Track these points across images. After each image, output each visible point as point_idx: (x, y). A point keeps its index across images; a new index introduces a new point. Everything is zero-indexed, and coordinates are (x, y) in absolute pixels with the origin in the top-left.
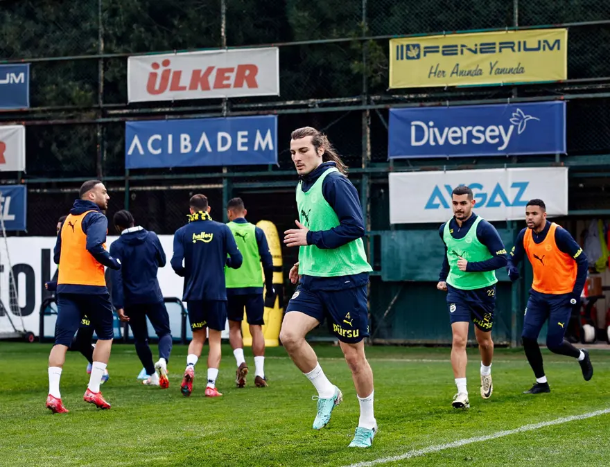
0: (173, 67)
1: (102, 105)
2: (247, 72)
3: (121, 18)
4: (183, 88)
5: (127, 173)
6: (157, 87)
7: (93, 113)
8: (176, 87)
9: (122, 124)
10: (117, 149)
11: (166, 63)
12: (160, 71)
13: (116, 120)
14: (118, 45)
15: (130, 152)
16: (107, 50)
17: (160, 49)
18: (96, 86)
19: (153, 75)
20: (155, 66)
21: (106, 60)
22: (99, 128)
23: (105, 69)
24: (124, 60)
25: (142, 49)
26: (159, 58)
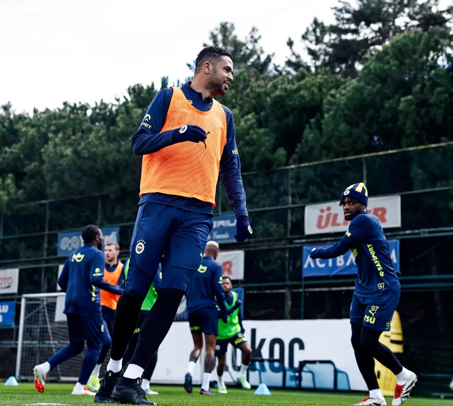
0: (333, 212)
1: (289, 236)
2: (380, 213)
3: (302, 183)
4: (339, 224)
5: (303, 279)
6: (323, 224)
7: (284, 242)
8: (335, 224)
9: (301, 249)
10: (298, 264)
11: (329, 209)
12: (325, 214)
13: (298, 245)
14: (300, 199)
15: (305, 266)
16: (293, 203)
17: (325, 200)
18: (286, 225)
19: (321, 218)
20: (322, 211)
21: (292, 209)
22: (287, 252)
23: (292, 214)
24: (303, 208)
25: (315, 201)
26: (324, 206)
